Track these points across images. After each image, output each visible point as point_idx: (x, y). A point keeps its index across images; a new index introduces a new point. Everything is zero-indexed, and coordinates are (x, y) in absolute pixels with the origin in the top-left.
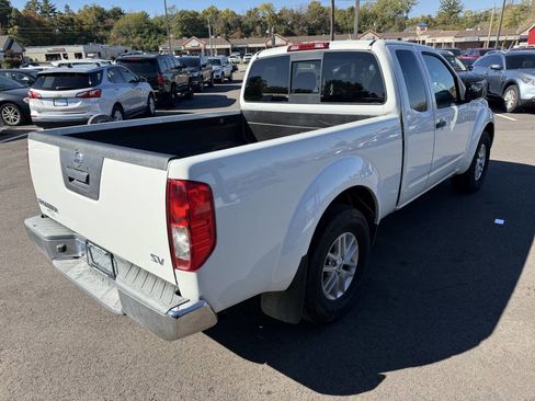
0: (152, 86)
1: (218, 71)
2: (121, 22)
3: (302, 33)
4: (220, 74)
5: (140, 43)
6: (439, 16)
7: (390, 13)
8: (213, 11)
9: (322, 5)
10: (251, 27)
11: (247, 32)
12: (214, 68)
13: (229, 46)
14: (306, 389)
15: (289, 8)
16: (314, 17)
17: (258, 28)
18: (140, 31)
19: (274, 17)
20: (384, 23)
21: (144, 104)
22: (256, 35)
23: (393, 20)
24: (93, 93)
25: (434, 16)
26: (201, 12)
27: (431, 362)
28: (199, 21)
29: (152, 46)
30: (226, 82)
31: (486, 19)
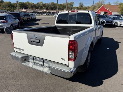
0: (19, 20)
1: (32, 17)
2: (3, 4)
3: (50, 9)
4: (33, 17)
5: (9, 9)
6: (79, 7)
7: (69, 5)
8: (28, 3)
9: (54, 3)
10: (38, 7)
11: (37, 8)
12: (32, 16)
13: (33, 11)
14: (89, 86)
15: (47, 3)
16: (52, 6)
17: (40, 7)
18: (9, 6)
19: (43, 5)
20: (68, 8)
21: (17, 24)
22: (39, 9)
23: (70, 7)
24: (5, 21)
25: (78, 7)
26: (25, 3)
27: (110, 77)
28: (25, 5)
29: (12, 10)
30: (34, 19)
31: (88, 8)
